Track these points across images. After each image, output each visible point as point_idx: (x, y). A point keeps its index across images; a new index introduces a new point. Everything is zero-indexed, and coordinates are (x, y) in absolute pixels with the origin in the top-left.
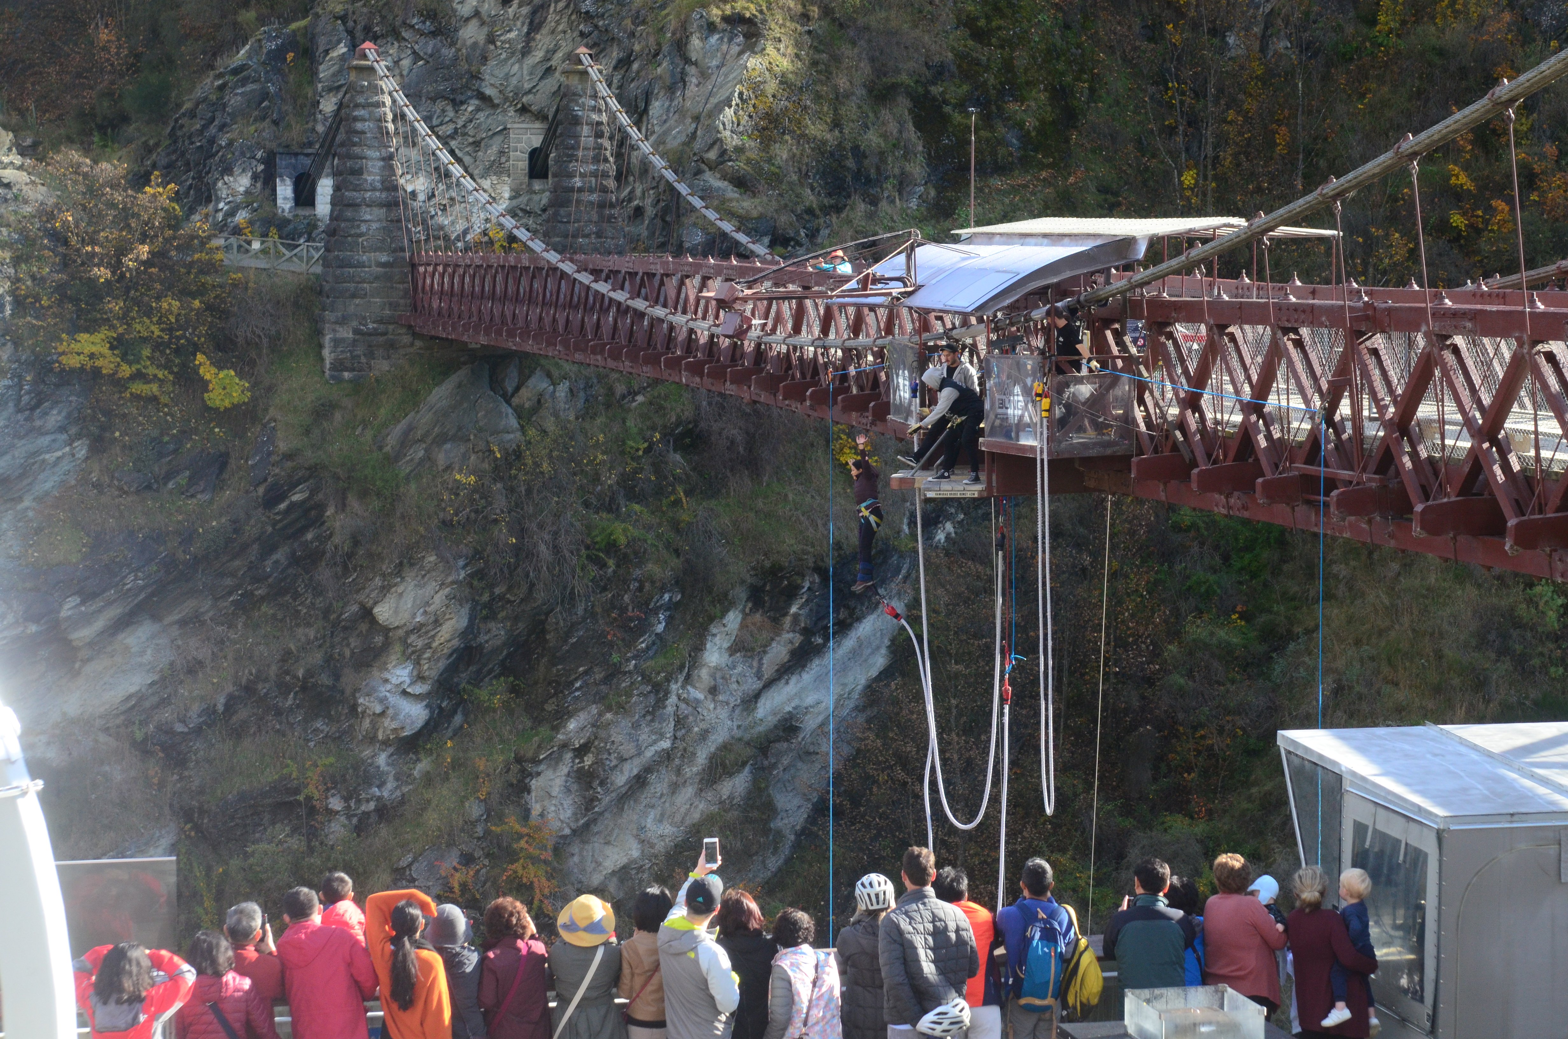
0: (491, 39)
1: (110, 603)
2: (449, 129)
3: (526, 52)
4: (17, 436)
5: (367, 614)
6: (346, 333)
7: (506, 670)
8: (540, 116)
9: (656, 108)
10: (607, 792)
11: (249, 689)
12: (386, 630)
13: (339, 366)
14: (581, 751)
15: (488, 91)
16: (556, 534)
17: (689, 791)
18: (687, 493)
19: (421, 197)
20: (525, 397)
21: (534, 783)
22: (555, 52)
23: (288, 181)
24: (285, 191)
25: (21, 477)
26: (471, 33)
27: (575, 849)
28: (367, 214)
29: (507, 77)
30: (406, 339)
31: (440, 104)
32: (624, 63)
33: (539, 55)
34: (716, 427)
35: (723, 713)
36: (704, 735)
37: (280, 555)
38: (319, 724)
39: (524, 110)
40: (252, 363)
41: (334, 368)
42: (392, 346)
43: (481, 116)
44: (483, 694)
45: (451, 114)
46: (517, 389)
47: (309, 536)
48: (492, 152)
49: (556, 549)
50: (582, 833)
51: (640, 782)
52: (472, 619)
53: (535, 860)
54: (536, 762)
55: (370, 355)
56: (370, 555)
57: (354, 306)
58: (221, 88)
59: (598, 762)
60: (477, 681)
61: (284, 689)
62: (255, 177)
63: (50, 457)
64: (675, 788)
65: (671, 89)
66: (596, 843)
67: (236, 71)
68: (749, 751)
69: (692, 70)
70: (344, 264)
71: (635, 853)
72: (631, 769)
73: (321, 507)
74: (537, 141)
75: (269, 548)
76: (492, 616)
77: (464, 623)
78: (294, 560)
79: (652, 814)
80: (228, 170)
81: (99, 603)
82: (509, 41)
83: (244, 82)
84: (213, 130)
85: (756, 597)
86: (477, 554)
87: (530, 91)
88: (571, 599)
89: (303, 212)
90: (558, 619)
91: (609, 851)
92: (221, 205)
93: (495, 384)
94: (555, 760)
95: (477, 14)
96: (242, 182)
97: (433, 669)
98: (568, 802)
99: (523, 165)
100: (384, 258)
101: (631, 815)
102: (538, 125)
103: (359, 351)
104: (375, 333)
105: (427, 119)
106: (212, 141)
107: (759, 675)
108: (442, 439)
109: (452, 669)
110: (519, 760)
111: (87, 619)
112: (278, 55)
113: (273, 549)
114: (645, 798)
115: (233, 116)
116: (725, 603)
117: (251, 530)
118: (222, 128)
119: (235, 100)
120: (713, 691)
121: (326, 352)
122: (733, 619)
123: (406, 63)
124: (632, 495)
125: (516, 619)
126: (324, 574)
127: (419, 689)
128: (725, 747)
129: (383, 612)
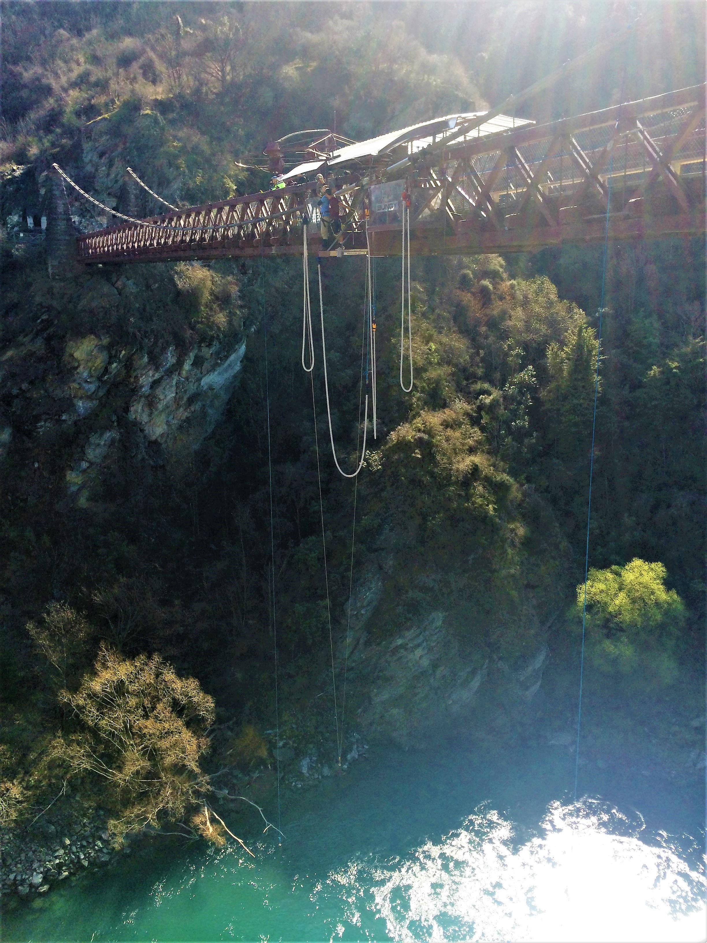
0: (96, 170)
5: (72, 356)
6: (55, 263)
8: (115, 196)
10: (156, 410)
12: (78, 361)
13: (54, 274)
14: (147, 398)
17: (181, 409)
19: (77, 223)
20: (119, 284)
21: (132, 409)
22: (118, 175)
23: (31, 218)
24: (30, 221)
35: (191, 385)
36: (186, 392)
41: (52, 275)
46: (116, 282)
52: (107, 358)
55: (65, 271)
57: (58, 254)
59: (153, 401)
62: (20, 216)
66: (154, 426)
70: (53, 240)
71: (166, 429)
73: (52, 321)
77: (104, 359)
79: (171, 417)
80: (10, 213)
82: (103, 171)
87: (111, 188)
89: (38, 228)
91: (157, 428)
92: (9, 226)
93: (108, 280)
94: (138, 400)
95: (91, 161)
96: (15, 218)
97: (96, 373)
98: (143, 414)
100: (67, 238)
101: (164, 417)
102: (114, 199)
103: (61, 269)
104: (66, 263)
107: (201, 373)
108: (93, 297)
109: (102, 375)
114: (168, 412)
116: (190, 349)
120: (187, 378)
121: (50, 270)
122: (192, 355)
127: (92, 380)
128: (192, 395)
129: (77, 355)
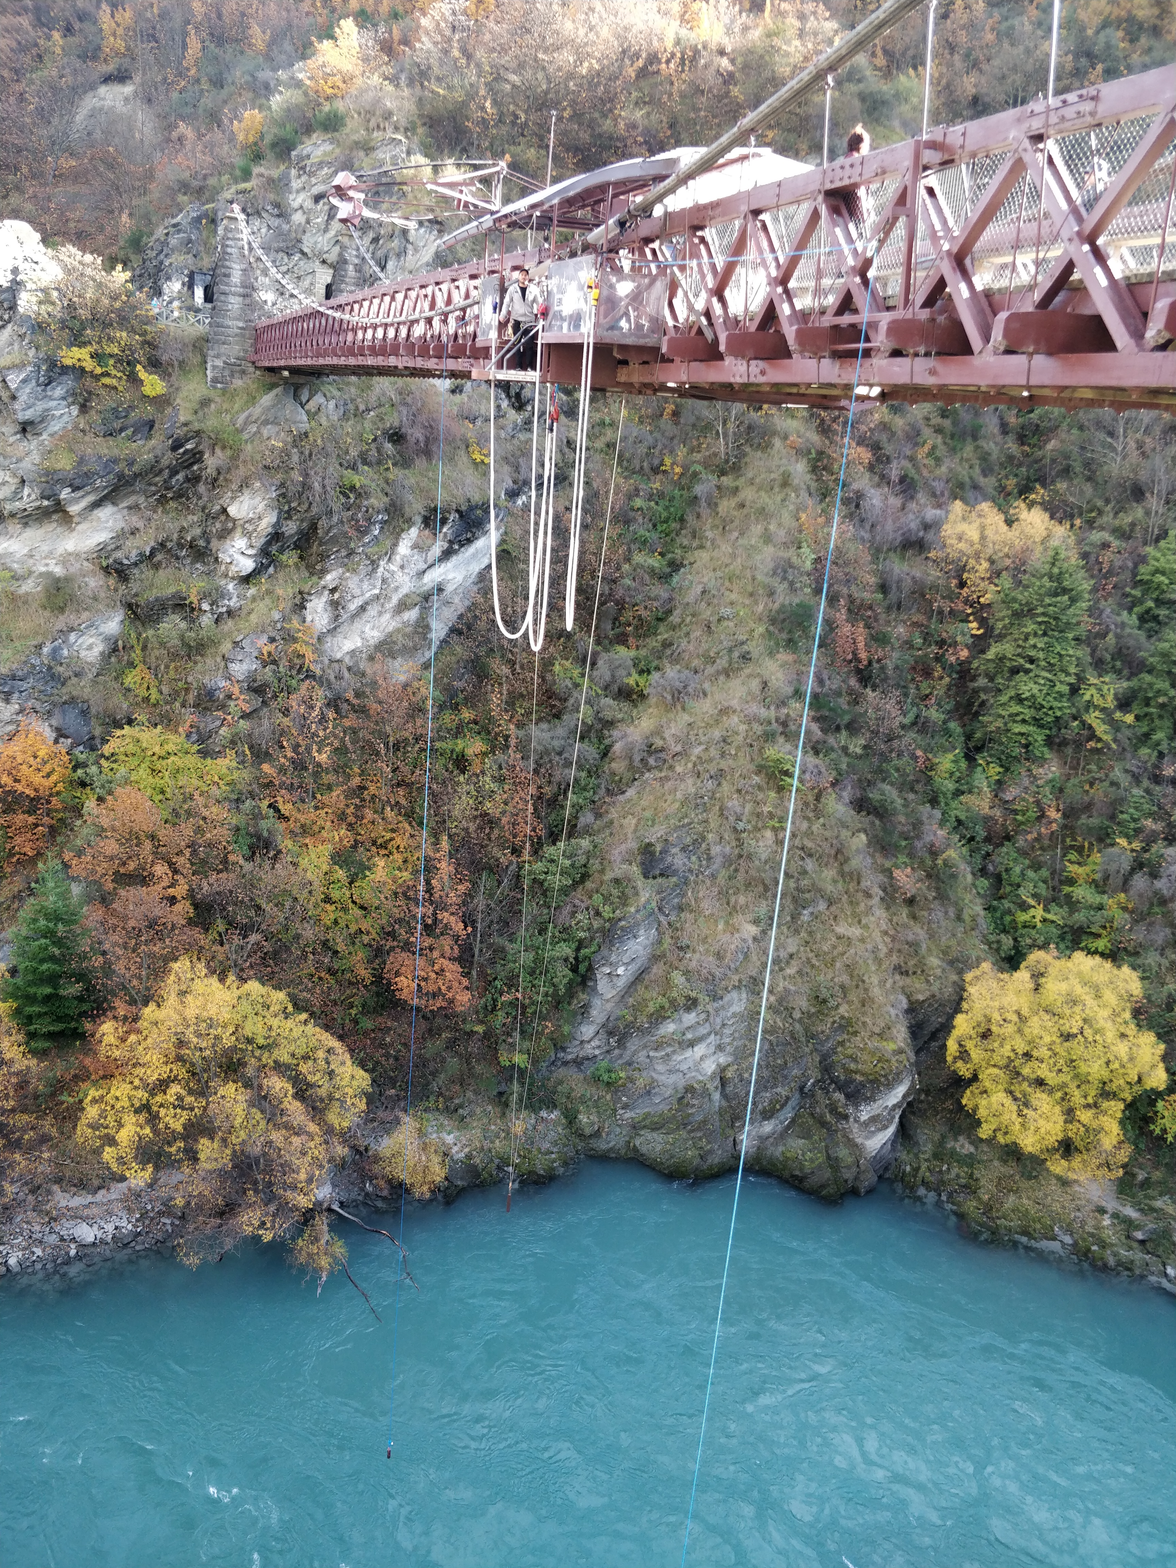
0: (308, 222)
1: (88, 493)
2: (284, 269)
3: (326, 230)
4: (37, 398)
5: (224, 511)
6: (219, 363)
7: (297, 547)
8: (332, 266)
9: (390, 265)
10: (346, 612)
11: (162, 545)
12: (234, 521)
13: (215, 380)
14: (333, 591)
15: (306, 250)
16: (324, 478)
17: (387, 616)
18: (394, 465)
19: (269, 302)
20: (312, 406)
21: (308, 605)
23: (201, 288)
24: (199, 293)
25: (41, 422)
26: (298, 218)
27: (329, 639)
28: (232, 299)
29: (316, 243)
30: (252, 369)
31: (281, 254)
32: (375, 240)
33: (332, 233)
34: (410, 431)
35: (407, 579)
36: (397, 589)
37: (180, 477)
38: (198, 566)
39: (324, 262)
40: (170, 375)
41: (212, 381)
42: (243, 372)
43: (302, 263)
44: (284, 558)
45: (286, 260)
46: (308, 401)
47: (195, 468)
48: (307, 283)
49: (324, 487)
50: (332, 631)
51: (363, 608)
52: (279, 518)
53: (307, 643)
54: (309, 594)
55: (232, 376)
56: (226, 480)
57: (224, 349)
58: (167, 234)
59: (341, 597)
60: (281, 551)
61: (181, 546)
62: (183, 284)
63: (57, 413)
64: (380, 614)
65: (398, 255)
66: (339, 638)
67: (174, 226)
68: (419, 599)
69: (410, 247)
70: (219, 325)
71: (359, 644)
72: (358, 602)
73: (201, 453)
74: (329, 280)
75: (174, 472)
76: (289, 518)
77: (274, 520)
78: (187, 480)
79: (369, 626)
80: (169, 278)
81: (81, 493)
83: (179, 231)
84: (162, 257)
85: (427, 522)
86: (282, 485)
87: (327, 252)
88: (330, 513)
89: (209, 306)
90: (323, 523)
91: (346, 642)
92: (166, 298)
93: (296, 397)
94: (319, 594)
95: (301, 207)
96: (176, 286)
97: (259, 542)
98: (325, 616)
99: (323, 291)
100: (241, 324)
101: (358, 625)
102: (330, 271)
103: (226, 373)
104: (234, 365)
105: (274, 262)
106: (161, 263)
107: (425, 562)
108: (266, 422)
109: (268, 543)
110: (301, 593)
111: (77, 500)
112: (198, 220)
113: (177, 473)
114: (366, 616)
115: (173, 250)
116: (410, 522)
117: (165, 462)
118: (166, 256)
119: (173, 241)
120: (402, 567)
121: (209, 372)
122: (414, 532)
123: (264, 230)
124: (365, 462)
125: (302, 521)
126: (202, 488)
127: (251, 552)
128: (407, 595)
129: (232, 510)
